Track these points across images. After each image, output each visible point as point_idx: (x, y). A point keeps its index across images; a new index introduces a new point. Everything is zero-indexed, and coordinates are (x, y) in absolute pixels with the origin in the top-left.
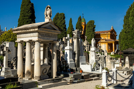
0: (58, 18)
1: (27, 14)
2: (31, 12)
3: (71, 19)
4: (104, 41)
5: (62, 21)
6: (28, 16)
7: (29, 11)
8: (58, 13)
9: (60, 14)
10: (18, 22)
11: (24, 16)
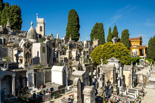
0: (98, 27)
1: (74, 24)
2: (77, 22)
3: (110, 28)
4: (136, 47)
5: (102, 30)
6: (75, 25)
7: (76, 21)
8: (97, 23)
9: (100, 24)
10: (67, 30)
11: (72, 26)
